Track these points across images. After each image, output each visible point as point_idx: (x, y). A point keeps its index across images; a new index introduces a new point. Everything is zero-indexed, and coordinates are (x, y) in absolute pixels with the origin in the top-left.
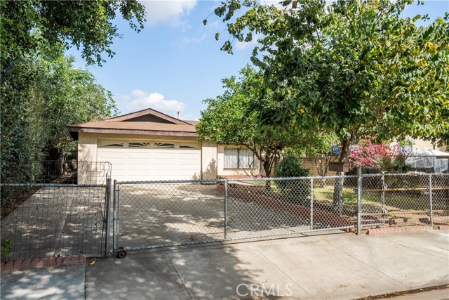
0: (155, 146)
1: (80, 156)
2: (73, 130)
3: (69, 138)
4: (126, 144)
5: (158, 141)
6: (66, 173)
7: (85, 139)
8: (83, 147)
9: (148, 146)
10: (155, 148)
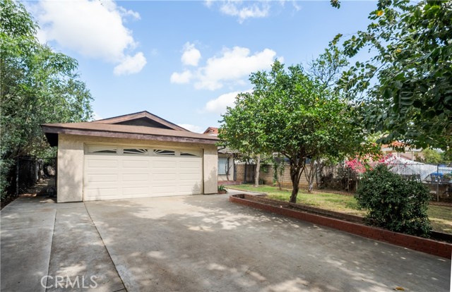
0: (154, 153)
1: (61, 163)
2: (51, 131)
3: (44, 143)
4: (120, 150)
5: (158, 147)
6: (41, 180)
7: (67, 143)
8: (64, 153)
9: (146, 153)
10: (154, 155)
